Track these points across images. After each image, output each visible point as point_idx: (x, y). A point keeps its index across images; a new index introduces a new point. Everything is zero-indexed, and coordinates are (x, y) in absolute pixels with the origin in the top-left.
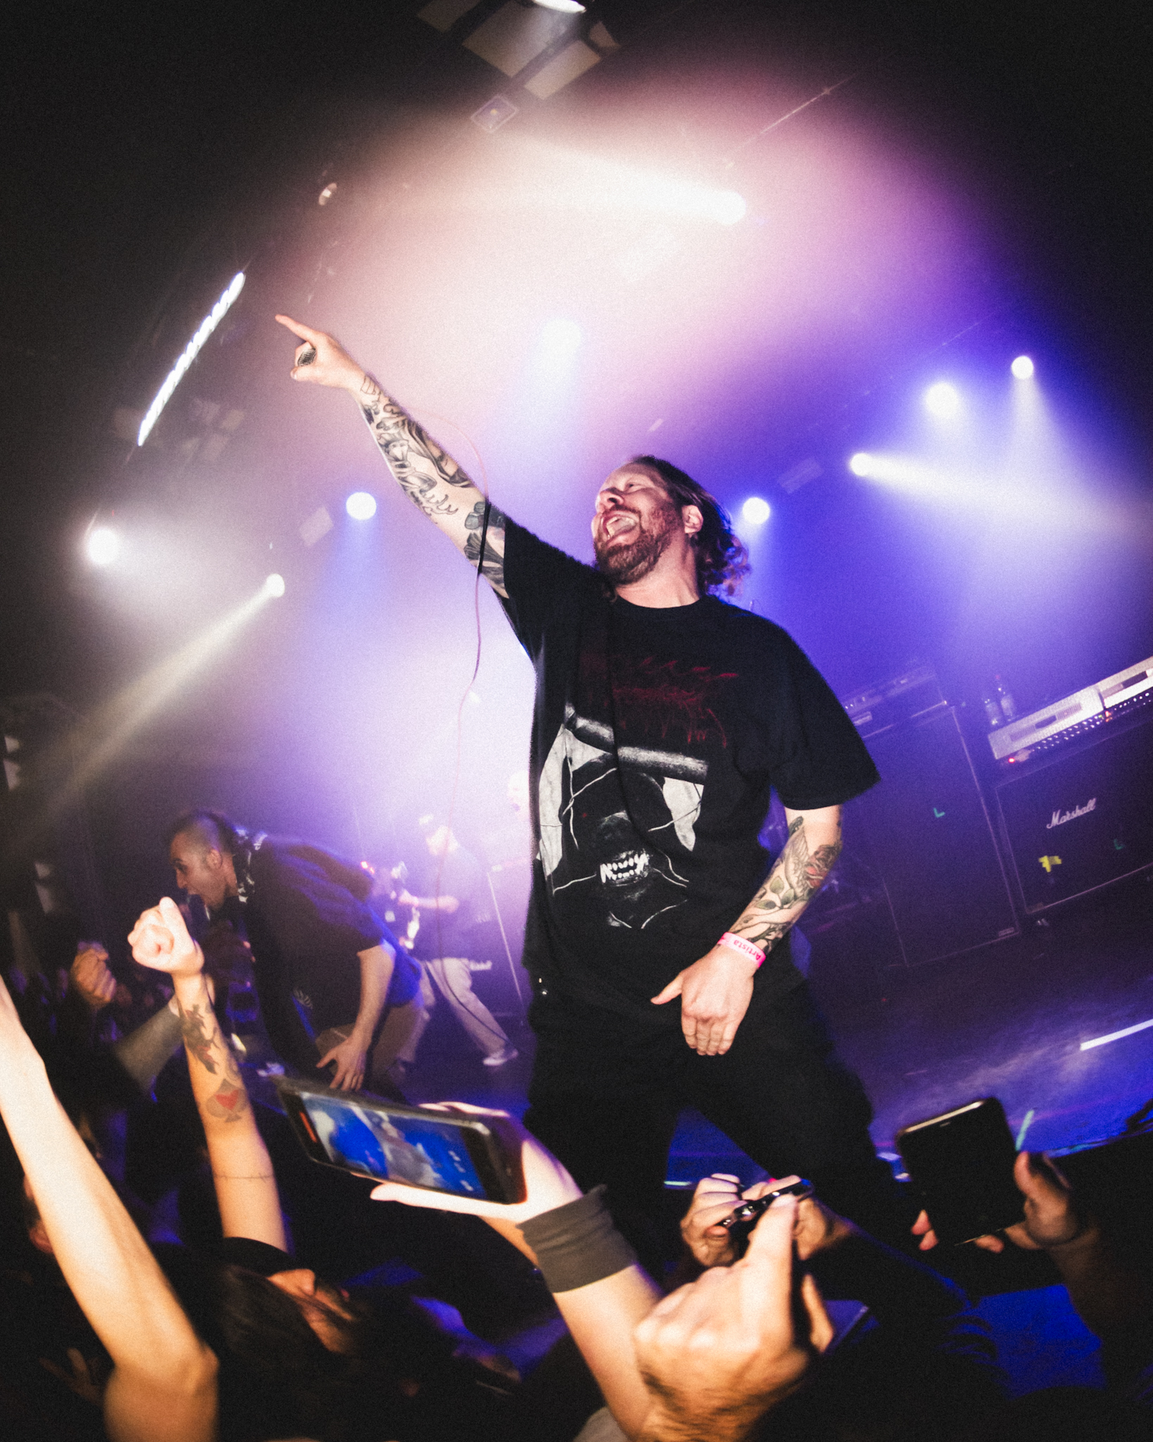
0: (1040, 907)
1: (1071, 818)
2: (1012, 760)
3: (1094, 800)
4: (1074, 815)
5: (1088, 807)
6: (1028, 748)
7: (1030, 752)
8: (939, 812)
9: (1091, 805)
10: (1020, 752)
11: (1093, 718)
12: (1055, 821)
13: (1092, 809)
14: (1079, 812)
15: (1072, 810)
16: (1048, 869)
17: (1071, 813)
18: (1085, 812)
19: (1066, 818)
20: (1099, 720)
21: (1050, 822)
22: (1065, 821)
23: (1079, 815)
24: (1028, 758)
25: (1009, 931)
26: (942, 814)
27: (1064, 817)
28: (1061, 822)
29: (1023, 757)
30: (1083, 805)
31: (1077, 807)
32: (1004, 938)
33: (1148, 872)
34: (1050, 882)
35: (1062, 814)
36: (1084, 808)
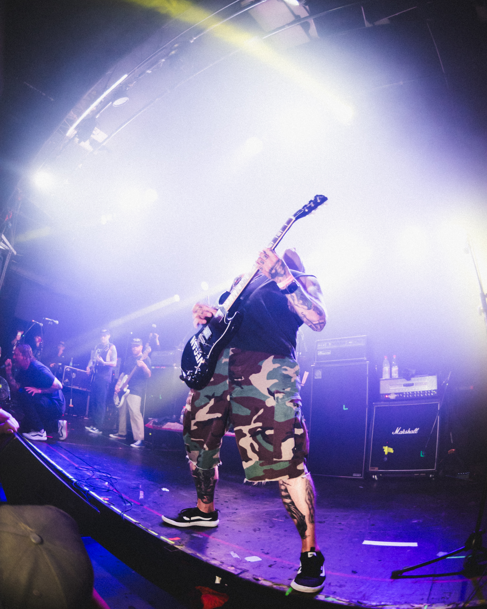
0: (376, 469)
1: (405, 433)
2: (387, 396)
3: (419, 429)
4: (407, 433)
5: (414, 431)
6: (396, 394)
7: (396, 395)
8: (346, 408)
9: (416, 430)
10: (391, 394)
11: (431, 391)
12: (397, 432)
13: (416, 433)
14: (409, 432)
15: (407, 429)
16: (386, 453)
17: (405, 431)
18: (412, 433)
19: (403, 432)
20: (433, 393)
21: (395, 431)
22: (401, 433)
23: (409, 433)
24: (394, 398)
25: (359, 475)
26: (347, 409)
27: (402, 431)
28: (400, 433)
29: (392, 397)
30: (413, 429)
31: (410, 429)
32: (355, 477)
33: (432, 473)
34: (385, 459)
35: (401, 430)
36: (413, 431)
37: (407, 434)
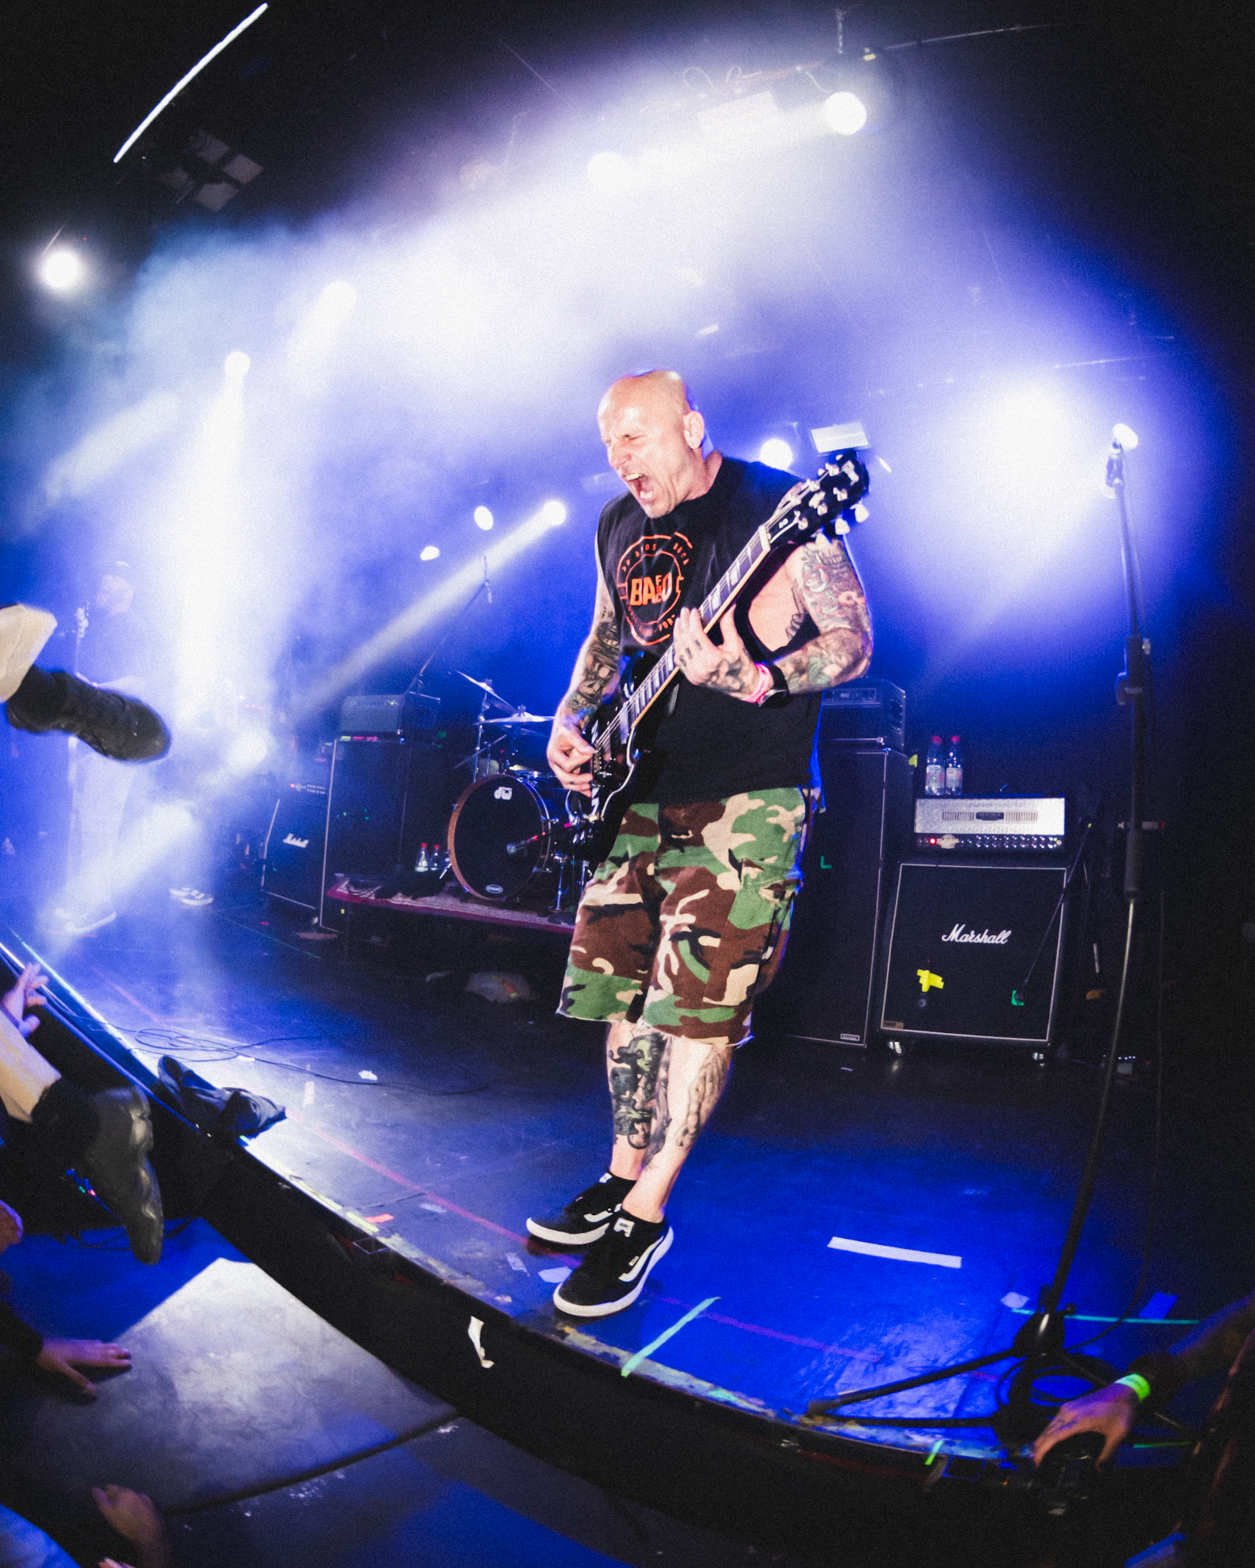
0: (899, 1028)
1: (974, 941)
2: (933, 841)
3: (1010, 932)
4: (979, 940)
5: (999, 937)
6: (956, 836)
7: (957, 841)
8: (826, 863)
9: (1004, 936)
10: (944, 837)
11: (1046, 837)
12: (954, 935)
13: (1002, 942)
14: (985, 939)
15: (979, 931)
16: (925, 989)
17: (976, 934)
18: (993, 942)
19: (969, 938)
20: (1053, 843)
21: (948, 934)
22: (965, 941)
23: (985, 942)
24: (953, 847)
25: (855, 1038)
26: (829, 867)
27: (967, 936)
28: (961, 940)
29: (947, 844)
31: (987, 931)
32: (849, 1043)
33: (1040, 1048)
34: (922, 1004)
35: (966, 931)
36: (994, 937)
37: (978, 944)
